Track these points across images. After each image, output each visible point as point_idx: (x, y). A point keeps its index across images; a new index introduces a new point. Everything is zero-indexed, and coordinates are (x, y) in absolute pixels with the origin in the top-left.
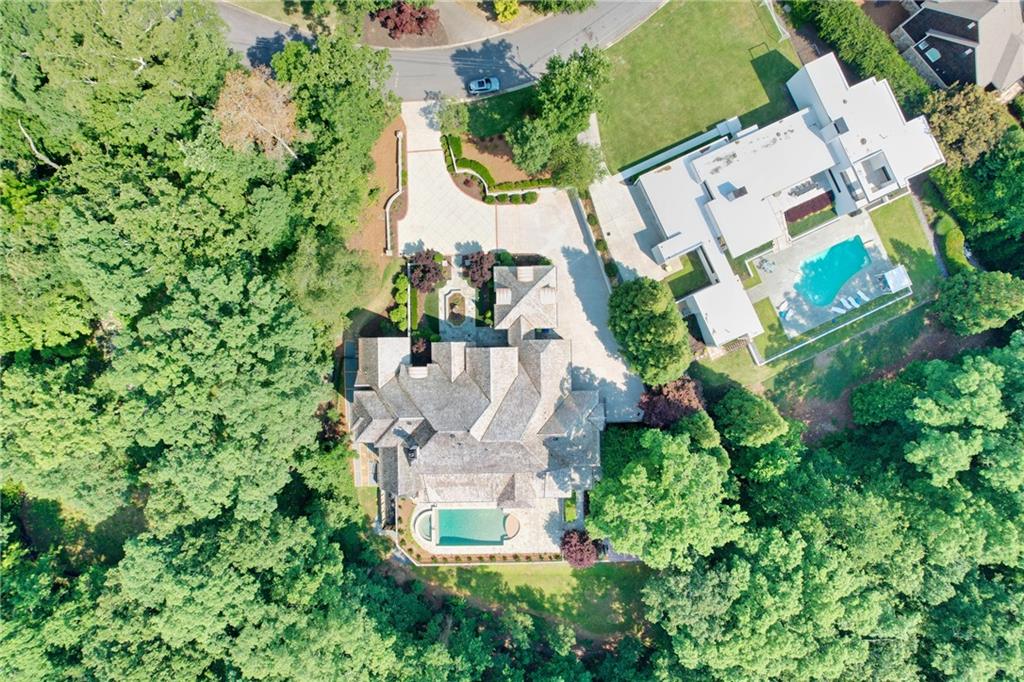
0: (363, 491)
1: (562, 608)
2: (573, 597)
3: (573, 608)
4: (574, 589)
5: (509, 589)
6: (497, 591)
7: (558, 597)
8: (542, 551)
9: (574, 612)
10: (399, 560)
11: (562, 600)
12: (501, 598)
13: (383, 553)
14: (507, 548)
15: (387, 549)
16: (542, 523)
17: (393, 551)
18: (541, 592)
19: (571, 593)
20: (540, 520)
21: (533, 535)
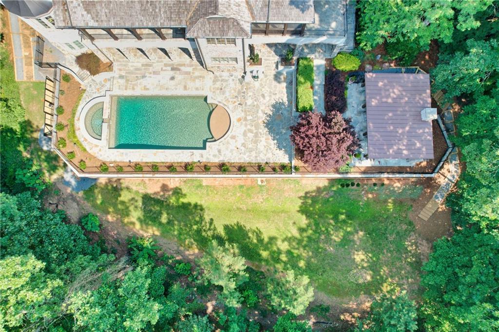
0: (28, 88)
1: (284, 257)
2: (300, 242)
3: (299, 257)
4: (302, 230)
5: (215, 229)
6: (199, 232)
7: (279, 242)
8: (262, 159)
9: (302, 264)
10: (68, 184)
11: (284, 246)
12: (203, 242)
13: (47, 174)
14: (212, 154)
15: (53, 169)
16: (262, 118)
17: (60, 171)
18: (258, 234)
19: (297, 235)
20: (260, 114)
21: (250, 135)
